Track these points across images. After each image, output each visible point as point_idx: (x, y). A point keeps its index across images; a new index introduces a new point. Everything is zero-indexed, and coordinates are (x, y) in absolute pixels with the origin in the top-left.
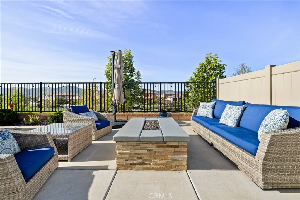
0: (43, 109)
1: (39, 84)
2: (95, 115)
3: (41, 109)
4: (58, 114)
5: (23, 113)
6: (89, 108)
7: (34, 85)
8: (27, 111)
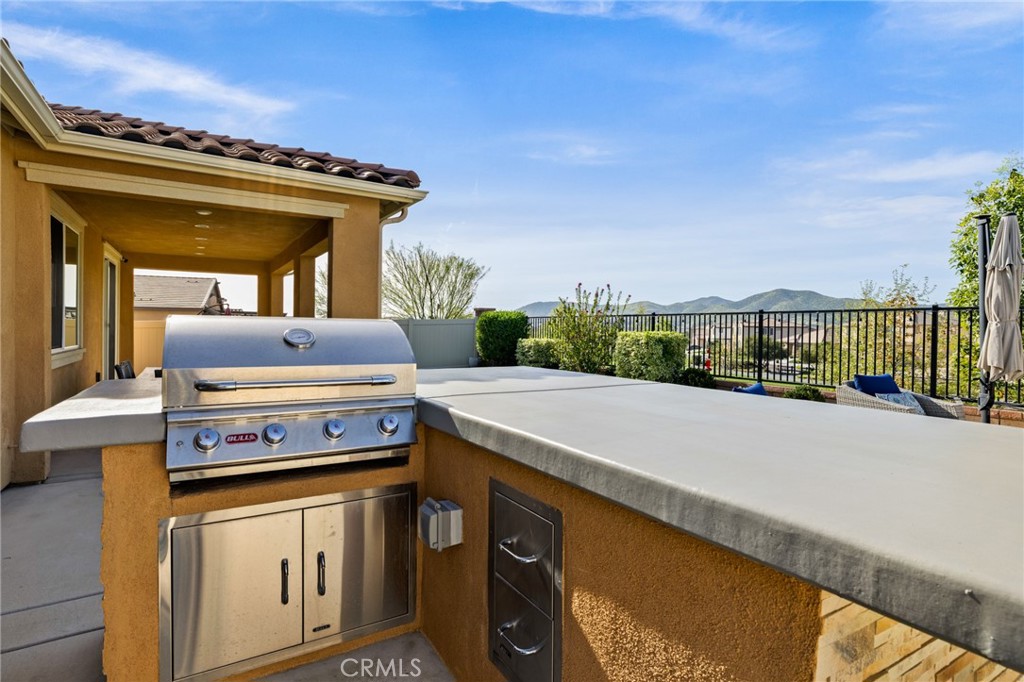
0: (764, 376)
1: (758, 316)
2: (916, 403)
3: (760, 375)
4: (805, 389)
5: (723, 379)
6: (899, 383)
7: (746, 317)
8: (731, 377)
